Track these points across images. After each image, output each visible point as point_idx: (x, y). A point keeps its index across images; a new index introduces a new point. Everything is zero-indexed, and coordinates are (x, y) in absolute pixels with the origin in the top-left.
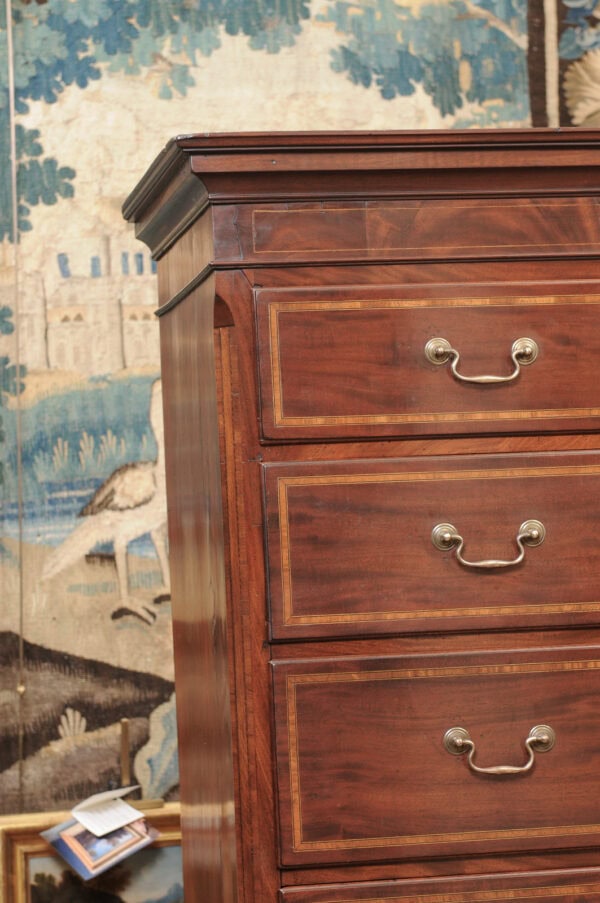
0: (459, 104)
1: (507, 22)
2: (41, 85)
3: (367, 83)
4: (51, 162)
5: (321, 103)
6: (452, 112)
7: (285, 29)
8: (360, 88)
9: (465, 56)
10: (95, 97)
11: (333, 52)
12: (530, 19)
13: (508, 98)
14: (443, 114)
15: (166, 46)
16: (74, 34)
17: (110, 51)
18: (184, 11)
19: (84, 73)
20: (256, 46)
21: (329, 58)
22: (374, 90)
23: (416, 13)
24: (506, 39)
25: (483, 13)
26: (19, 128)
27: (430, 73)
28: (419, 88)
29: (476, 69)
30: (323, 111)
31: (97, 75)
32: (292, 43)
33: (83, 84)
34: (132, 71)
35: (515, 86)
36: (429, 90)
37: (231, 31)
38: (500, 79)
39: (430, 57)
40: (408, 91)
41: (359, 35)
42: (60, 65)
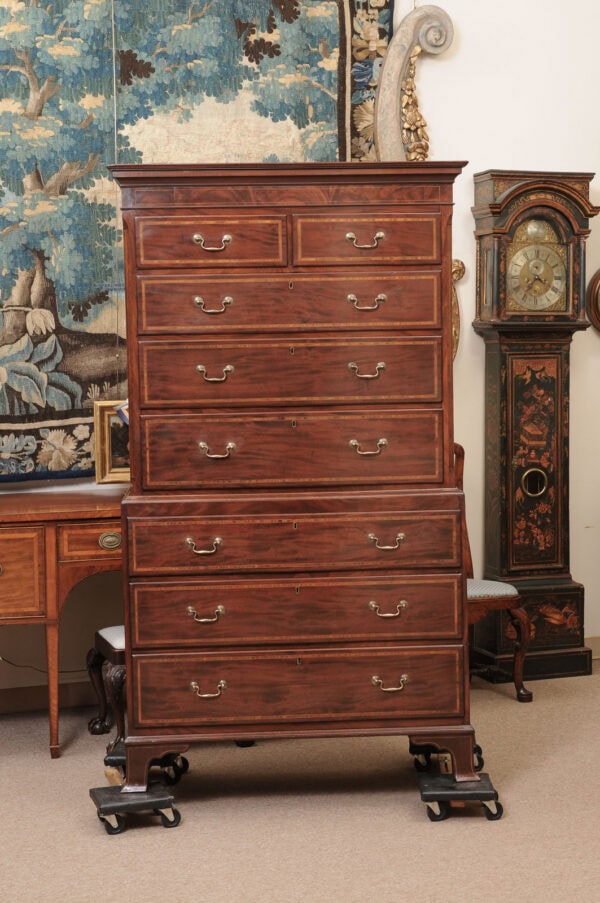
0: (308, 123)
1: (329, 89)
2: (130, 118)
3: (266, 116)
4: (133, 149)
5: (246, 123)
6: (304, 127)
7: (232, 94)
8: (263, 117)
9: (310, 103)
10: (151, 123)
11: (251, 103)
12: (339, 87)
13: (328, 121)
14: (300, 128)
15: (181, 101)
16: (142, 97)
17: (157, 104)
18: (188, 87)
19: (147, 113)
20: (219, 101)
21: (250, 106)
22: (270, 118)
23: (288, 86)
24: (328, 96)
25: (319, 85)
26: (120, 136)
27: (293, 110)
28: (288, 117)
29: (315, 108)
30: (246, 127)
31: (152, 114)
32: (234, 99)
33: (146, 118)
34: (166, 112)
35: (331, 115)
36: (293, 118)
37: (208, 95)
38: (325, 113)
39: (294, 104)
40: (284, 119)
41: (263, 95)
42: (137, 110)
